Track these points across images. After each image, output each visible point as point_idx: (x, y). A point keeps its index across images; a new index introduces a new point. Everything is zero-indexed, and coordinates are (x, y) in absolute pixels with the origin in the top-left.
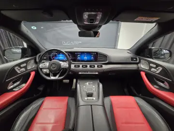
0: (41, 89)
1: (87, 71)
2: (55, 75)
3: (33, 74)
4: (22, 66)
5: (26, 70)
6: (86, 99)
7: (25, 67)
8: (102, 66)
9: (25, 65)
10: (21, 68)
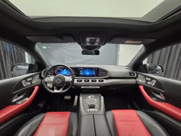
0: (41, 105)
1: (89, 86)
2: (58, 89)
3: (36, 88)
4: (28, 80)
5: (31, 84)
6: (88, 110)
7: (31, 81)
8: (103, 81)
9: (31, 79)
10: (27, 82)
